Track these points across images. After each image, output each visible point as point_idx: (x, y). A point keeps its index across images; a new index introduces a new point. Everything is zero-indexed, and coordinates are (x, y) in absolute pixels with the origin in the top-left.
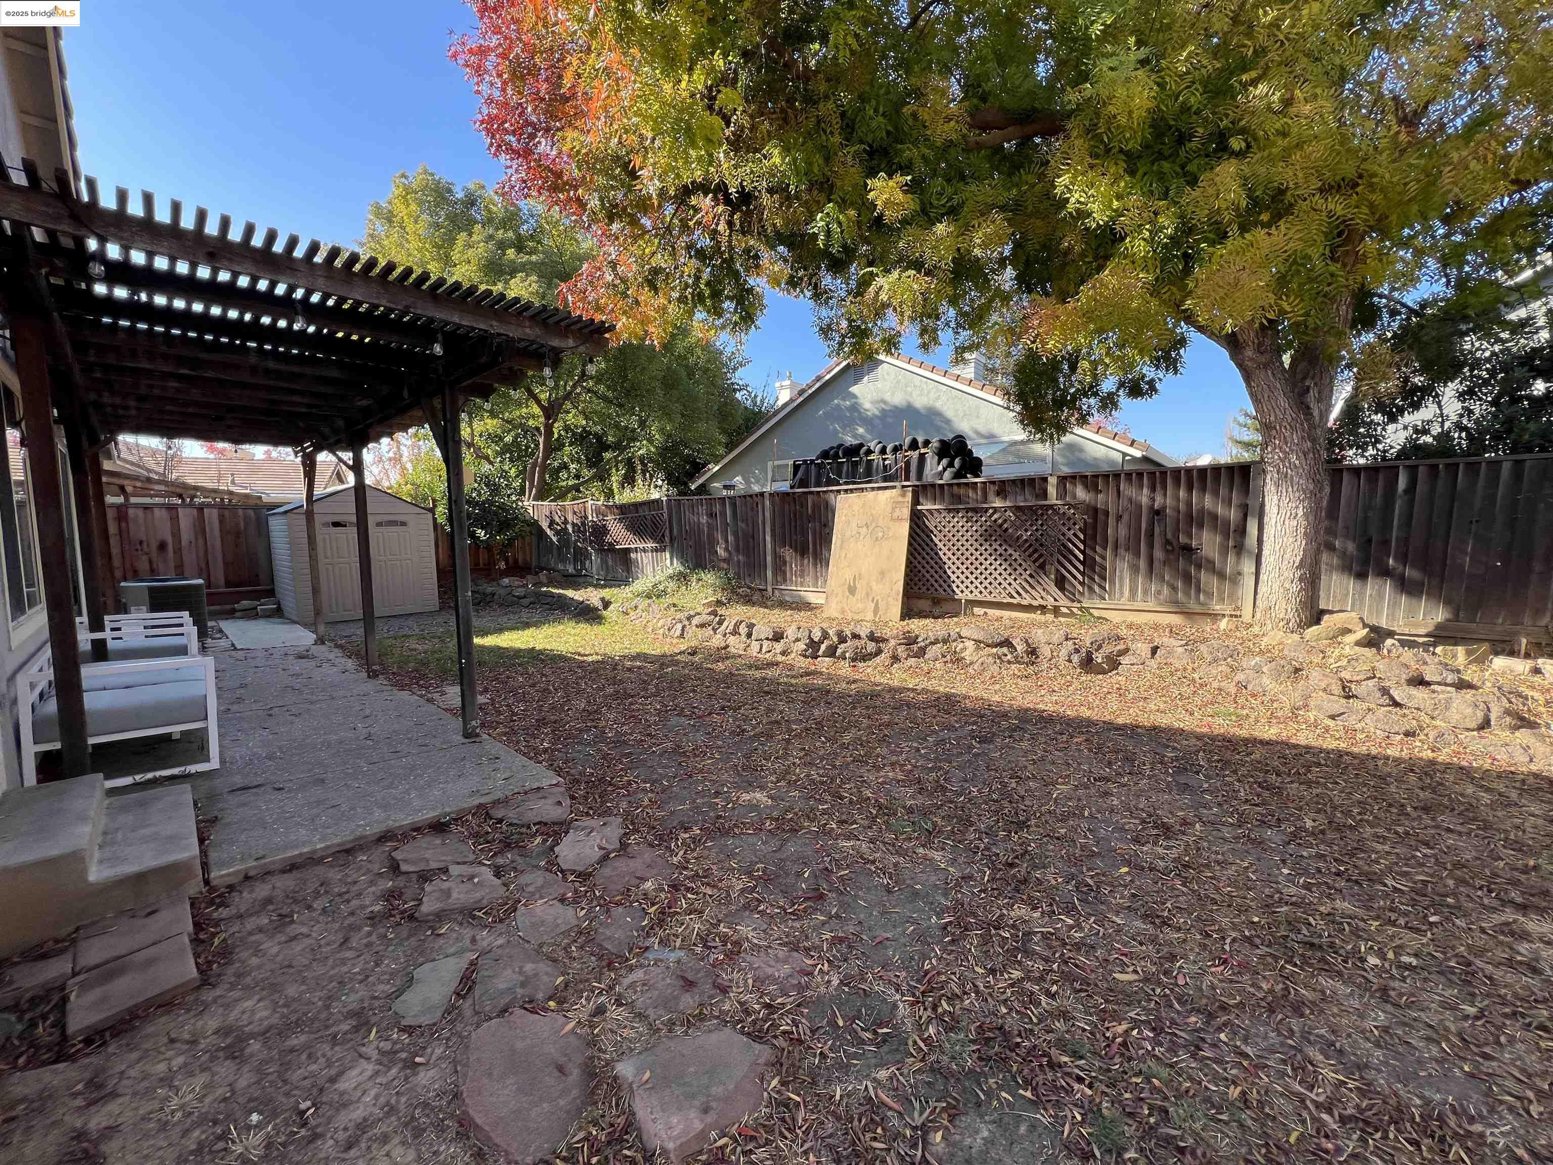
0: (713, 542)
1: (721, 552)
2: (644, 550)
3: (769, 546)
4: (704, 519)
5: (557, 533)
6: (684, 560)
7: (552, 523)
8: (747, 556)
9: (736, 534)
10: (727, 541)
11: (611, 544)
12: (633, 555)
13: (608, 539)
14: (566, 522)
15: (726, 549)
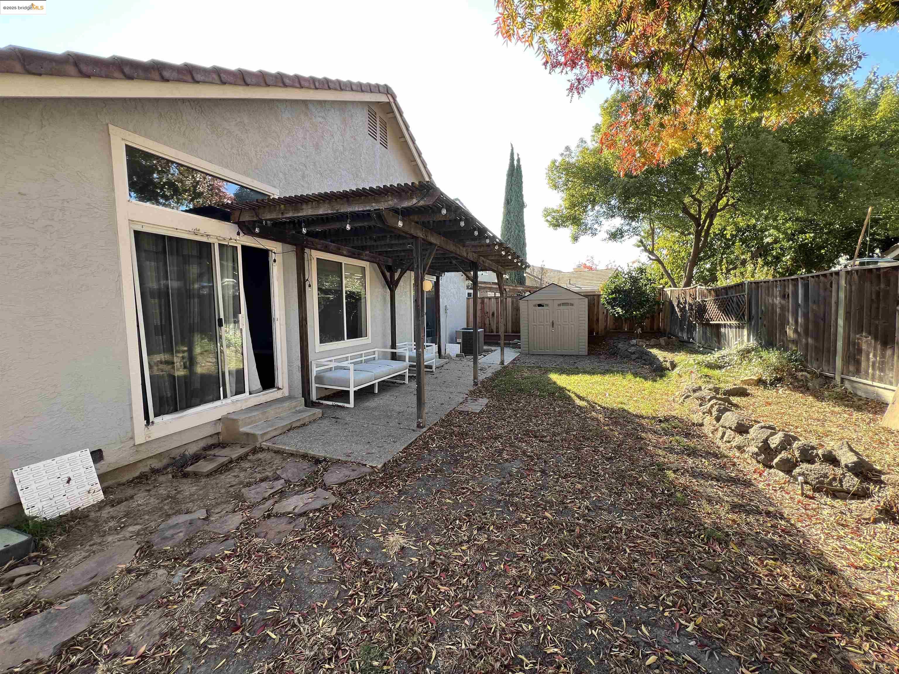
0: (784, 322)
1: (790, 333)
2: (730, 326)
3: (840, 330)
4: (778, 301)
5: (681, 310)
6: (758, 337)
7: (679, 302)
8: (816, 339)
9: (806, 316)
10: (796, 322)
11: (708, 320)
12: (723, 330)
13: (706, 316)
14: (685, 303)
15: (796, 331)
